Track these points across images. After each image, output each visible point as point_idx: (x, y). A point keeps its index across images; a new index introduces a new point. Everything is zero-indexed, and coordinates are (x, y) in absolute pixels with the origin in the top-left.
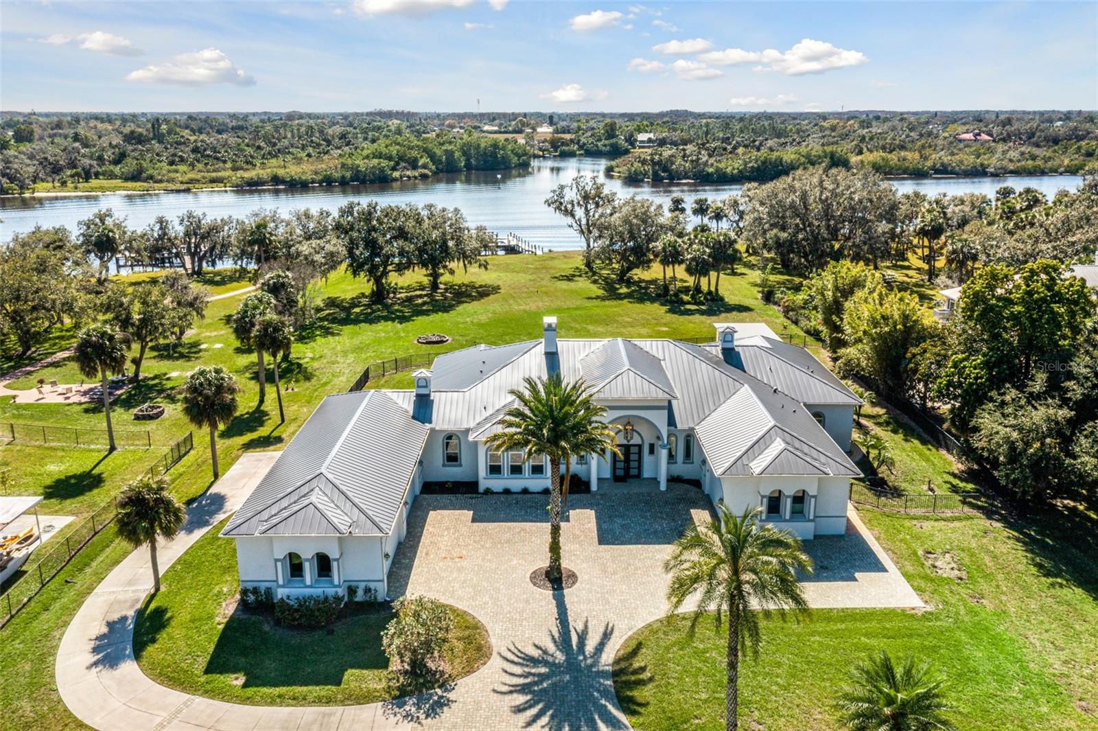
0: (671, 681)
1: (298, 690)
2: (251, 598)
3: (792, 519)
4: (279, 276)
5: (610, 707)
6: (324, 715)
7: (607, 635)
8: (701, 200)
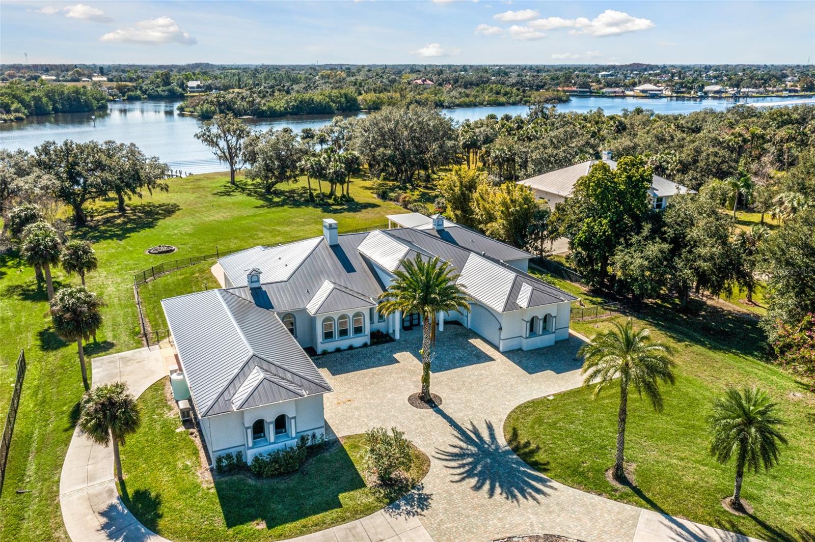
0: (551, 446)
1: (314, 518)
2: (225, 463)
3: (543, 334)
4: (28, 209)
5: (529, 471)
6: (350, 530)
7: (490, 427)
8: (307, 130)
